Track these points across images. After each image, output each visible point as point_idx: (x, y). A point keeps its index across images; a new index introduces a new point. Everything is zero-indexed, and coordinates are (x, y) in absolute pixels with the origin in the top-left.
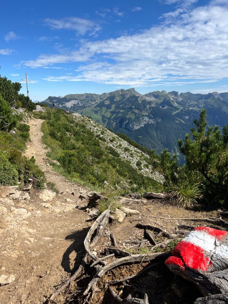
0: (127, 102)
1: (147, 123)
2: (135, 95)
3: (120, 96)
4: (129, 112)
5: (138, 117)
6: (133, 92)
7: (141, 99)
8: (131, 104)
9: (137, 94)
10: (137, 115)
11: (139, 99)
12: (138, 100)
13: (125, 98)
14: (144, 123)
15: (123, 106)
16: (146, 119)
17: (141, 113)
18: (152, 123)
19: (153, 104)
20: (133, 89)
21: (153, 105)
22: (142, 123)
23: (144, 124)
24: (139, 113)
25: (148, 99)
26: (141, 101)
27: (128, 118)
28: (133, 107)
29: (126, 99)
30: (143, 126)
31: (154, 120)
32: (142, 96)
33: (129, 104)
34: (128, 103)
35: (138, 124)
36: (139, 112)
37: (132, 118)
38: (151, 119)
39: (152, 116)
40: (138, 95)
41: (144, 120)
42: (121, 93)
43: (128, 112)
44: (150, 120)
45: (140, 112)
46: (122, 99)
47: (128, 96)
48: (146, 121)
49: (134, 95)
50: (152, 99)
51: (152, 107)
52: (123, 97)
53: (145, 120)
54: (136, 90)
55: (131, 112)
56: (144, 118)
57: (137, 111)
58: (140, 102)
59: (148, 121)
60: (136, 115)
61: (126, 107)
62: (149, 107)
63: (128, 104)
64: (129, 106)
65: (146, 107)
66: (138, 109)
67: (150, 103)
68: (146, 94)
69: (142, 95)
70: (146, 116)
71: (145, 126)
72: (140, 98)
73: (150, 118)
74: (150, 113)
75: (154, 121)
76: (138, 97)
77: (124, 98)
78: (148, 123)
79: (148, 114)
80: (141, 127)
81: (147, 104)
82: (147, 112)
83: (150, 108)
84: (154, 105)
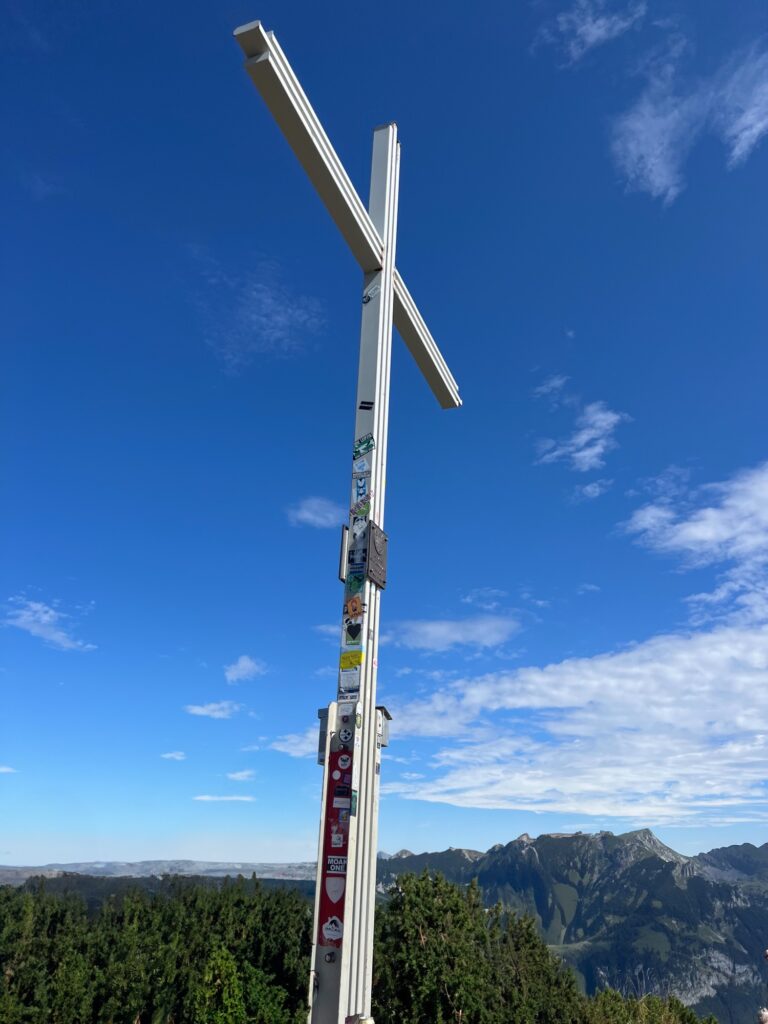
0: (628, 883)
1: (725, 981)
2: (659, 855)
3: (600, 857)
4: (643, 924)
5: (684, 949)
6: (646, 842)
7: (683, 872)
8: (645, 893)
9: (662, 854)
10: (679, 943)
11: (676, 872)
12: (673, 878)
13: (619, 866)
14: (714, 980)
15: (613, 899)
16: (720, 960)
17: (691, 933)
18: (747, 984)
19: (737, 896)
20: (647, 832)
21: (740, 903)
22: (704, 977)
23: (714, 987)
24: (686, 933)
25: (711, 874)
26: (685, 882)
27: (641, 952)
28: (657, 904)
29: (625, 872)
30: (712, 993)
31: (755, 967)
32: (685, 861)
33: (639, 893)
34: (632, 885)
35: (690, 984)
36: (684, 926)
37: (658, 953)
38: (741, 964)
39: (745, 952)
40: (667, 857)
41: (712, 967)
42: (600, 846)
43: (638, 925)
44: (740, 969)
45: (689, 929)
46: (609, 868)
47: (632, 859)
48: (718, 970)
49: (656, 855)
50: (730, 876)
51: (737, 911)
52: (610, 864)
53: (716, 965)
54: (656, 835)
55: (652, 929)
56: (710, 958)
57: (674, 924)
58: (684, 887)
59: (730, 973)
60: (672, 941)
61: (629, 904)
62: (725, 907)
63: (634, 890)
64: (640, 901)
65: (711, 910)
66: (680, 918)
67: (724, 891)
68: (701, 854)
69: (687, 858)
70: (717, 946)
71: (718, 994)
72: (678, 869)
73: (737, 958)
74: (731, 935)
75: (755, 974)
76: (672, 865)
77: (615, 865)
78: (731, 979)
79: (723, 939)
80: (705, 1000)
81: (713, 897)
82: (719, 929)
83: (728, 912)
84: (744, 901)
